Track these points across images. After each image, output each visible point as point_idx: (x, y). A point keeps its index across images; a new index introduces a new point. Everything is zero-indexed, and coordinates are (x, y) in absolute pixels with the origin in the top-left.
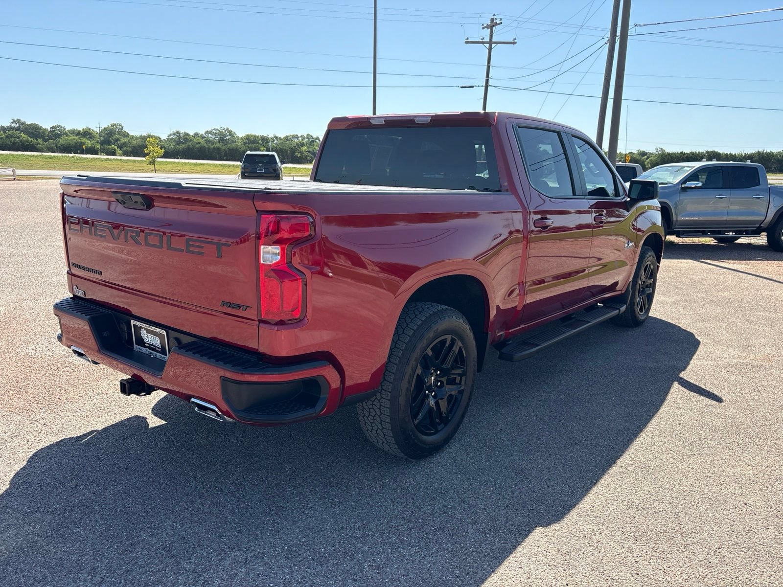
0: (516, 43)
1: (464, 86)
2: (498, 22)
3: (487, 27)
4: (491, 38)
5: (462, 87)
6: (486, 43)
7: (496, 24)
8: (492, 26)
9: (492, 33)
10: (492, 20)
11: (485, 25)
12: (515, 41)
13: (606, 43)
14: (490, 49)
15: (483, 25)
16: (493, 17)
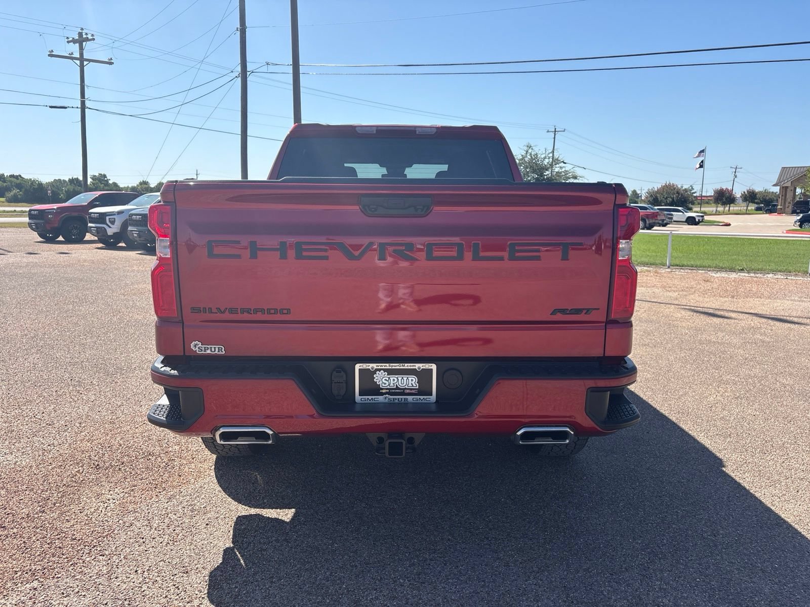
0: (113, 63)
1: (53, 105)
2: (90, 37)
3: (74, 41)
4: (81, 54)
5: (51, 107)
6: (76, 59)
7: (87, 40)
8: (81, 40)
9: (81, 49)
10: (80, 34)
11: (71, 39)
12: (112, 61)
13: (236, 77)
14: (82, 67)
15: (68, 38)
16: (81, 31)
